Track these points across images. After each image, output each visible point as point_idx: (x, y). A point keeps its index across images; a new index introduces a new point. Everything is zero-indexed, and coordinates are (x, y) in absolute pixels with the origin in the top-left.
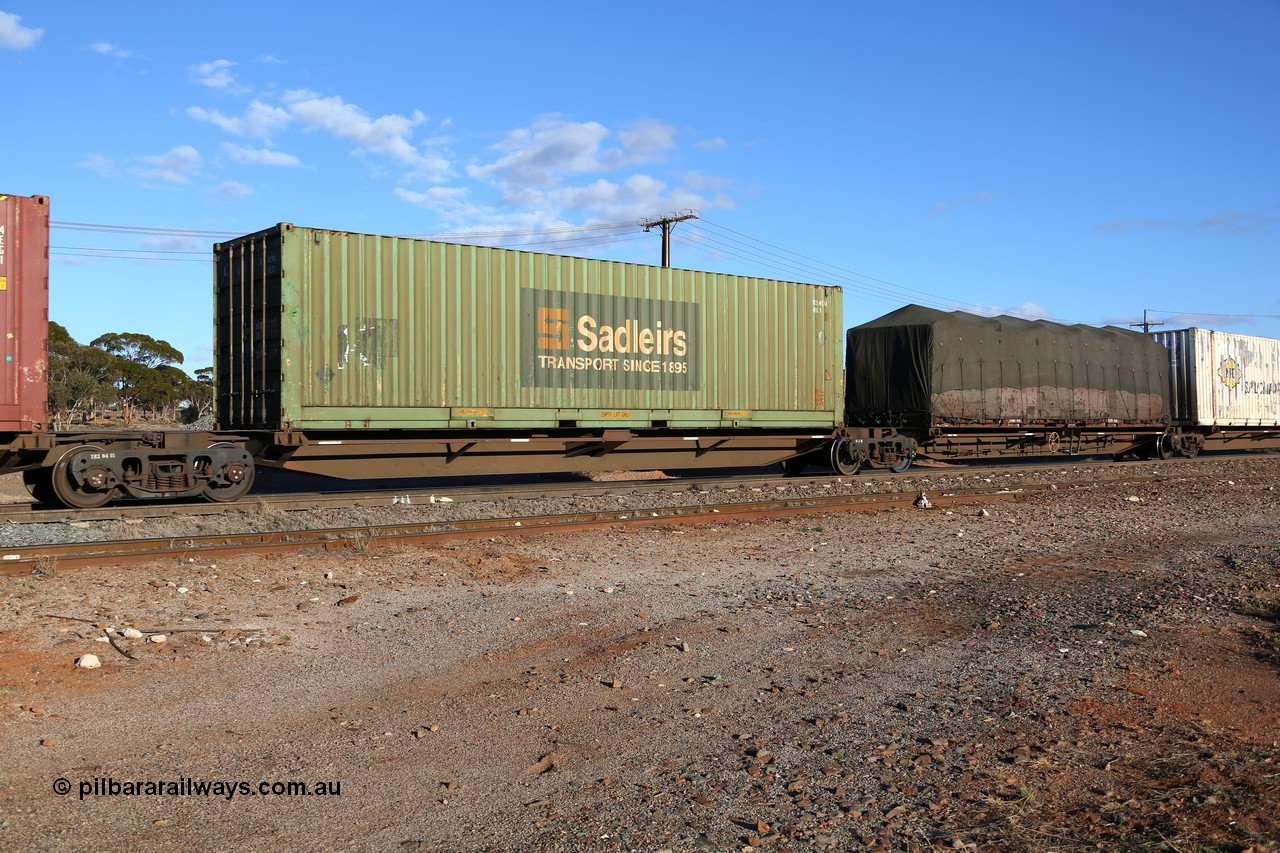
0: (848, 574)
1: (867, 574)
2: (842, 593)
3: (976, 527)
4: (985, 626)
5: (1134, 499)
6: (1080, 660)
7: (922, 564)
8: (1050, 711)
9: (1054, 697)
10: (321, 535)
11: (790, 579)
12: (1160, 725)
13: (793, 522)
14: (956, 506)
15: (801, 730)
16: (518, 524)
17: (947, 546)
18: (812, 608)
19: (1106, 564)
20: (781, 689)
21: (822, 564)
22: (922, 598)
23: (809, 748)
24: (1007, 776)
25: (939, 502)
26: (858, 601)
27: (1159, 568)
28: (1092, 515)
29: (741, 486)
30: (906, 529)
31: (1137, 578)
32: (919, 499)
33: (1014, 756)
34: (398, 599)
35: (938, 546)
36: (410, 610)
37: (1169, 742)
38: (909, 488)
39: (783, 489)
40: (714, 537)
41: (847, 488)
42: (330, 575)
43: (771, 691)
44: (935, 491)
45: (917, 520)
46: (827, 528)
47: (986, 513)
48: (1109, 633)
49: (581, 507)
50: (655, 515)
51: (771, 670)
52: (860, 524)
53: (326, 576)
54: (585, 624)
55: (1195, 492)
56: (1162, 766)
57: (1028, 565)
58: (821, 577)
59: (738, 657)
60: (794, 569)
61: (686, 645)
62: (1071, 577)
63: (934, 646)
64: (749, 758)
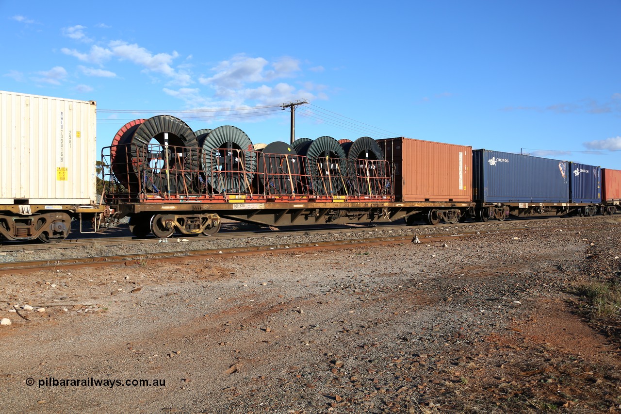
0: (380, 275)
1: (389, 275)
2: (377, 284)
3: (441, 252)
4: (445, 299)
5: (516, 238)
6: (490, 315)
7: (416, 270)
8: (476, 340)
9: (478, 334)
10: (123, 258)
11: (352, 278)
12: (527, 346)
13: (354, 250)
14: (432, 242)
15: (357, 351)
16: (221, 252)
17: (428, 261)
18: (363, 292)
19: (502, 269)
20: (347, 331)
21: (368, 271)
22: (415, 287)
23: (361, 359)
24: (455, 371)
25: (424, 240)
26: (385, 288)
27: (527, 271)
28: (496, 246)
29: (329, 233)
30: (408, 253)
31: (517, 276)
32: (415, 239)
33: (458, 362)
34: (161, 289)
35: (423, 262)
36: (167, 294)
37: (531, 354)
38: (410, 233)
39: (349, 234)
40: (316, 258)
41: (380, 234)
42: (128, 278)
43: (343, 332)
44: (422, 235)
45: (414, 248)
46: (370, 253)
47: (446, 246)
48: (503, 302)
49: (251, 243)
50: (287, 247)
51: (343, 322)
52: (386, 251)
53: (126, 278)
54: (253, 300)
55: (544, 235)
56: (528, 365)
57: (466, 270)
58: (367, 277)
59: (327, 316)
60: (354, 273)
61: (302, 311)
62: (486, 276)
63: (421, 310)
64: (332, 365)
